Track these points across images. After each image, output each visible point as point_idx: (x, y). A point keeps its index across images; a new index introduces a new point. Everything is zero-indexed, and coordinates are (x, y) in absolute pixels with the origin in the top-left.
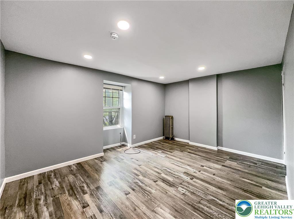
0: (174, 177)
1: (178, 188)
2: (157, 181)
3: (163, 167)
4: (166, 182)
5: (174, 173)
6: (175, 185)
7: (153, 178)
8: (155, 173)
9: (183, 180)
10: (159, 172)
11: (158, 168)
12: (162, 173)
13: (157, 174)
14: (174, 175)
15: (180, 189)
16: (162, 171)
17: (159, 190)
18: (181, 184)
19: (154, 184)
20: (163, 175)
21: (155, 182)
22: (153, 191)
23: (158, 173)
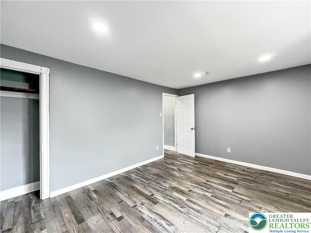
0: (171, 197)
1: (169, 186)
2: (188, 191)
3: (187, 214)
4: (180, 190)
5: (171, 202)
6: (171, 188)
7: (194, 194)
8: (195, 200)
9: (162, 193)
10: (191, 203)
11: (193, 209)
12: (186, 202)
13: (192, 199)
14: (171, 199)
15: (167, 186)
16: (187, 205)
17: (185, 184)
18: (165, 190)
19: (191, 189)
20: (184, 198)
21: (190, 190)
22: (189, 183)
23: (190, 201)
